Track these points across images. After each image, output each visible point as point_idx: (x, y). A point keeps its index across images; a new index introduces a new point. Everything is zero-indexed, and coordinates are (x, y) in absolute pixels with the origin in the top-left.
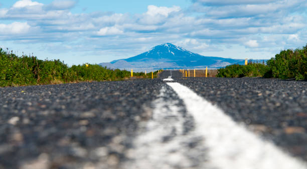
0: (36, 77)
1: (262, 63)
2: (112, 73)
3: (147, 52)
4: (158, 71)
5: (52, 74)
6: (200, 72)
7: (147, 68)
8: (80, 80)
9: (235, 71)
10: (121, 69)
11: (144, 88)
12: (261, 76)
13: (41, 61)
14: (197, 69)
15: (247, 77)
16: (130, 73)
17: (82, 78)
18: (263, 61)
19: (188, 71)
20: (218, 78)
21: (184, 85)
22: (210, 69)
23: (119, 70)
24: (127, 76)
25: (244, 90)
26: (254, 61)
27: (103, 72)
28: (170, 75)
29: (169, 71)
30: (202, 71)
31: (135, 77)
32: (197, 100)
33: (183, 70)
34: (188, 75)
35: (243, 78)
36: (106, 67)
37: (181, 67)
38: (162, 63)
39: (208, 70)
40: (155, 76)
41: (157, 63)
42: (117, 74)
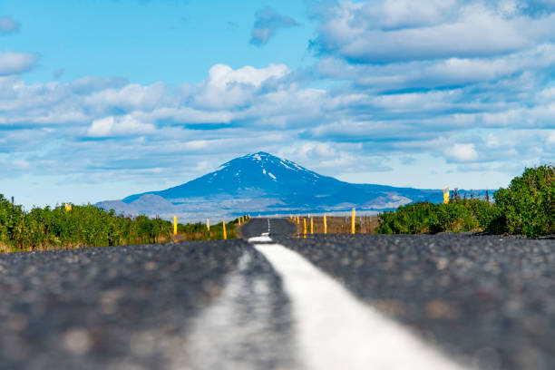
1: (482, 198)
2: (128, 226)
3: (211, 174)
4: (237, 221)
6: (341, 221)
7: (213, 213)
8: (51, 242)
9: (420, 219)
10: (152, 216)
12: (481, 230)
14: (330, 214)
15: (448, 232)
16: (169, 223)
17: (57, 240)
18: (487, 192)
19: (308, 220)
20: (379, 235)
22: (362, 213)
23: (146, 218)
24: (163, 233)
27: (106, 223)
28: (265, 230)
29: (266, 220)
30: (344, 218)
31: (184, 236)
33: (298, 216)
34: (309, 229)
35: (439, 234)
36: (112, 212)
37: (294, 209)
38: (247, 200)
39: (357, 218)
40: (230, 232)
41: (235, 200)
42: (140, 229)
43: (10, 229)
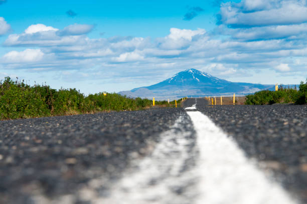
0: (50, 108)
1: (293, 88)
2: (132, 102)
3: (170, 79)
4: (181, 99)
5: (67, 104)
6: (227, 99)
7: (170, 96)
8: (97, 110)
9: (265, 98)
10: (143, 98)
11: (160, 117)
12: (293, 103)
13: (54, 90)
14: (224, 96)
15: (277, 103)
16: (152, 101)
17: (100, 108)
18: (295, 85)
19: (214, 99)
20: (246, 105)
21: (205, 114)
22: (238, 96)
23: (140, 99)
24: (149, 105)
25: (269, 119)
26: (286, 86)
27: (122, 101)
28: (194, 103)
29: (194, 99)
30: (230, 98)
31: (157, 106)
33: (209, 97)
34: (214, 103)
35: (274, 104)
36: (125, 96)
37: (207, 94)
38: (186, 90)
39: (235, 97)
40: (178, 104)
41: (181, 91)
42: (138, 104)
43: (78, 104)
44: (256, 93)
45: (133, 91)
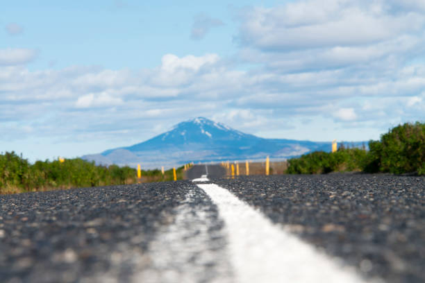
1: (360, 147)
2: (105, 172)
3: (164, 134)
4: (183, 167)
5: (3, 176)
6: (257, 166)
7: (165, 162)
8: (50, 185)
9: (316, 163)
10: (121, 165)
12: (360, 170)
14: (251, 161)
15: (336, 172)
16: (135, 170)
17: (54, 183)
18: (363, 143)
19: (235, 165)
20: (287, 175)
21: (224, 187)
22: (274, 160)
23: (118, 167)
24: (131, 177)
25: (313, 192)
27: (89, 171)
28: (204, 173)
29: (204, 166)
30: (260, 164)
31: (145, 179)
32: (235, 205)
33: (228, 162)
34: (235, 172)
35: (330, 173)
36: (93, 163)
38: (191, 152)
39: (270, 163)
40: (179, 175)
41: (182, 152)
42: (113, 174)
44: (303, 156)
45: (106, 153)
